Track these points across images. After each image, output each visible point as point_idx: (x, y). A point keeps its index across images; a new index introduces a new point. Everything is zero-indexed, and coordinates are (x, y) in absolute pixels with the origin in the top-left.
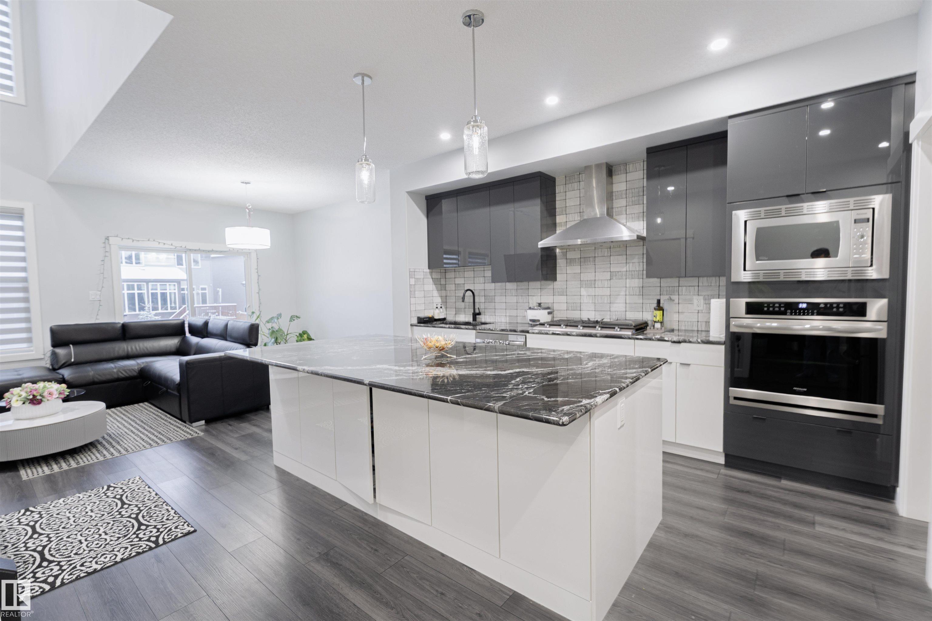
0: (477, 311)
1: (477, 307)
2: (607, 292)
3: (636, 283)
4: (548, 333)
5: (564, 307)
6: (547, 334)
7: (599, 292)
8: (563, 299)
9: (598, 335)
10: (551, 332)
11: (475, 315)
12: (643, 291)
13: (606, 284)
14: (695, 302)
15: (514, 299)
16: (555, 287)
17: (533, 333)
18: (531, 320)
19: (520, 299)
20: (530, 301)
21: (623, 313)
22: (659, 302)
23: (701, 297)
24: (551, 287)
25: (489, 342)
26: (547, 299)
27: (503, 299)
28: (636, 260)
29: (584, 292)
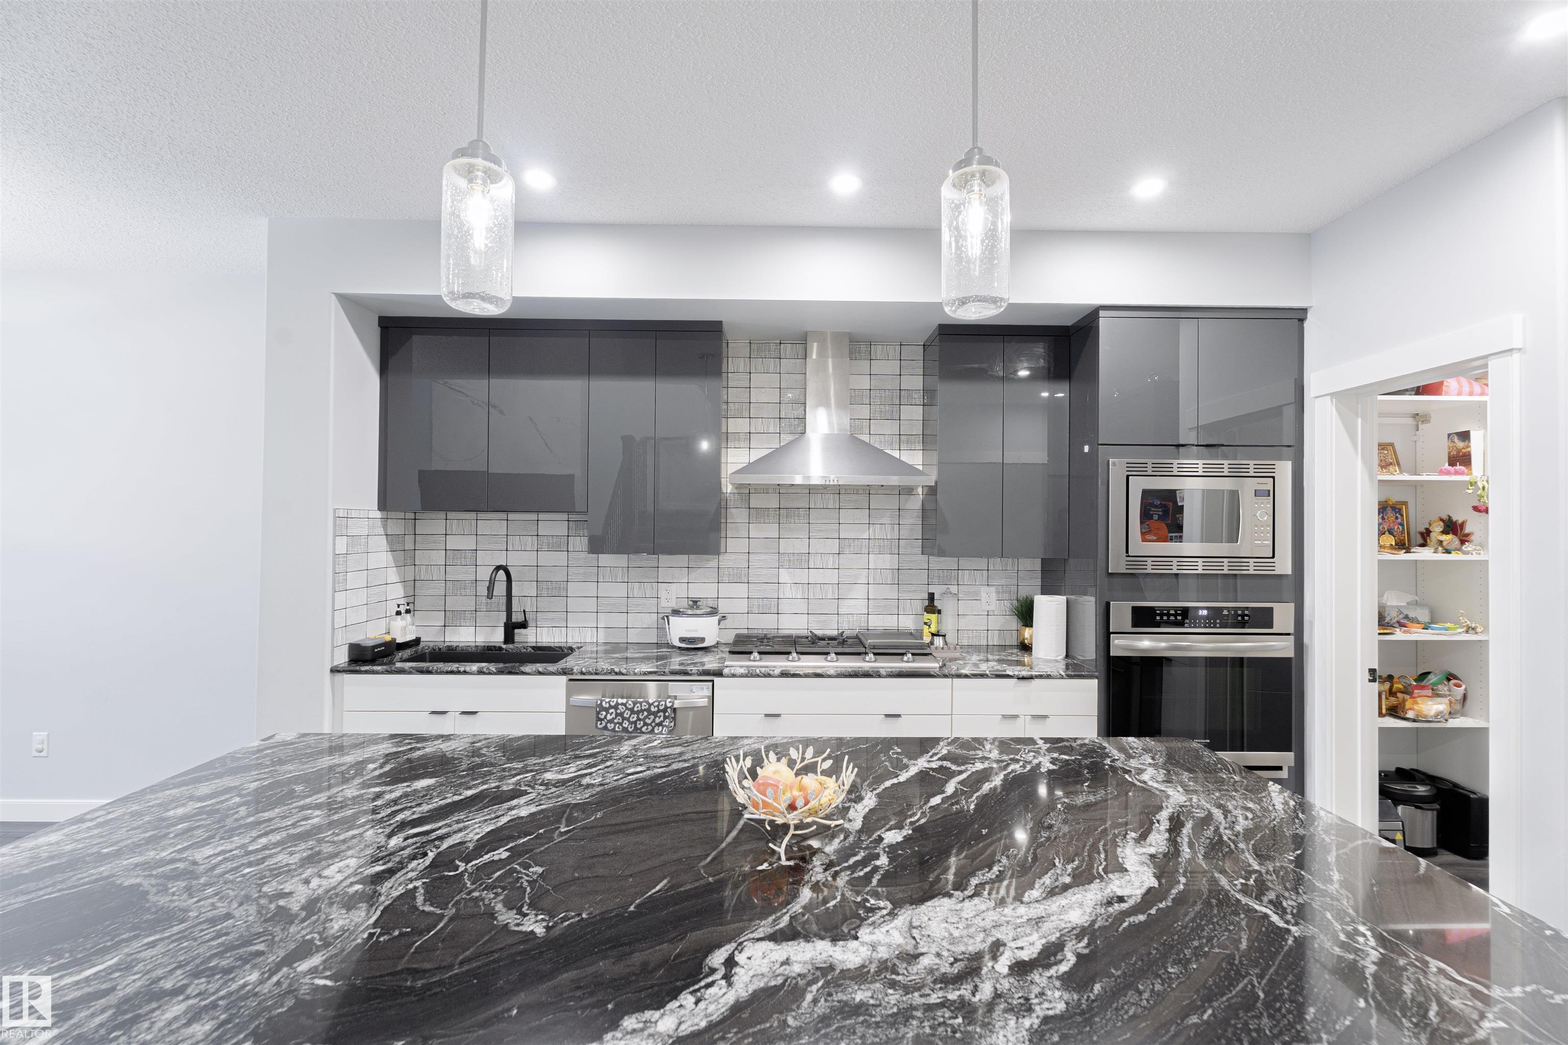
0: (517, 617)
1: (515, 607)
2: (832, 577)
3: (887, 561)
4: (771, 673)
5: (743, 606)
6: (769, 675)
7: (815, 576)
8: (741, 590)
9: (883, 672)
10: (777, 671)
11: (511, 628)
12: (899, 576)
13: (831, 561)
14: (984, 596)
15: (620, 590)
16: (722, 564)
17: (734, 676)
18: (682, 640)
19: (636, 590)
20: (663, 594)
21: (864, 618)
22: (931, 597)
23: (993, 589)
24: (714, 563)
25: (617, 704)
26: (704, 590)
27: (590, 589)
28: (886, 520)
29: (785, 576)
